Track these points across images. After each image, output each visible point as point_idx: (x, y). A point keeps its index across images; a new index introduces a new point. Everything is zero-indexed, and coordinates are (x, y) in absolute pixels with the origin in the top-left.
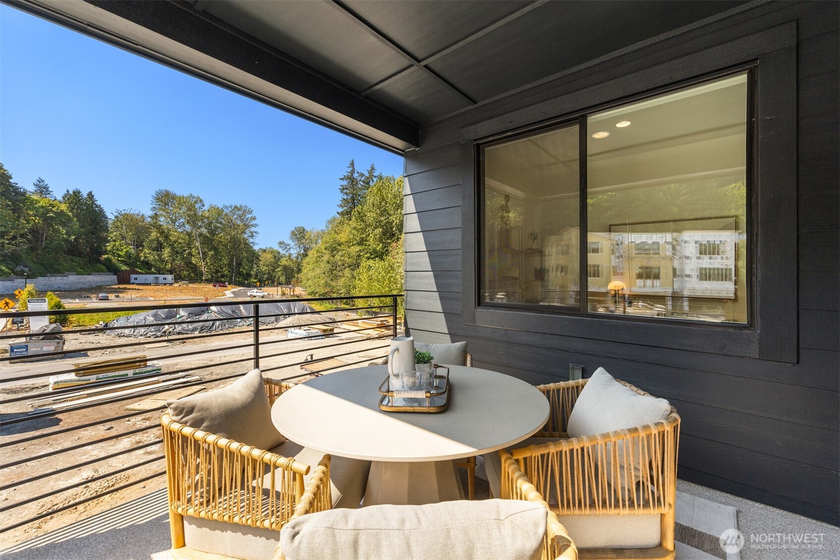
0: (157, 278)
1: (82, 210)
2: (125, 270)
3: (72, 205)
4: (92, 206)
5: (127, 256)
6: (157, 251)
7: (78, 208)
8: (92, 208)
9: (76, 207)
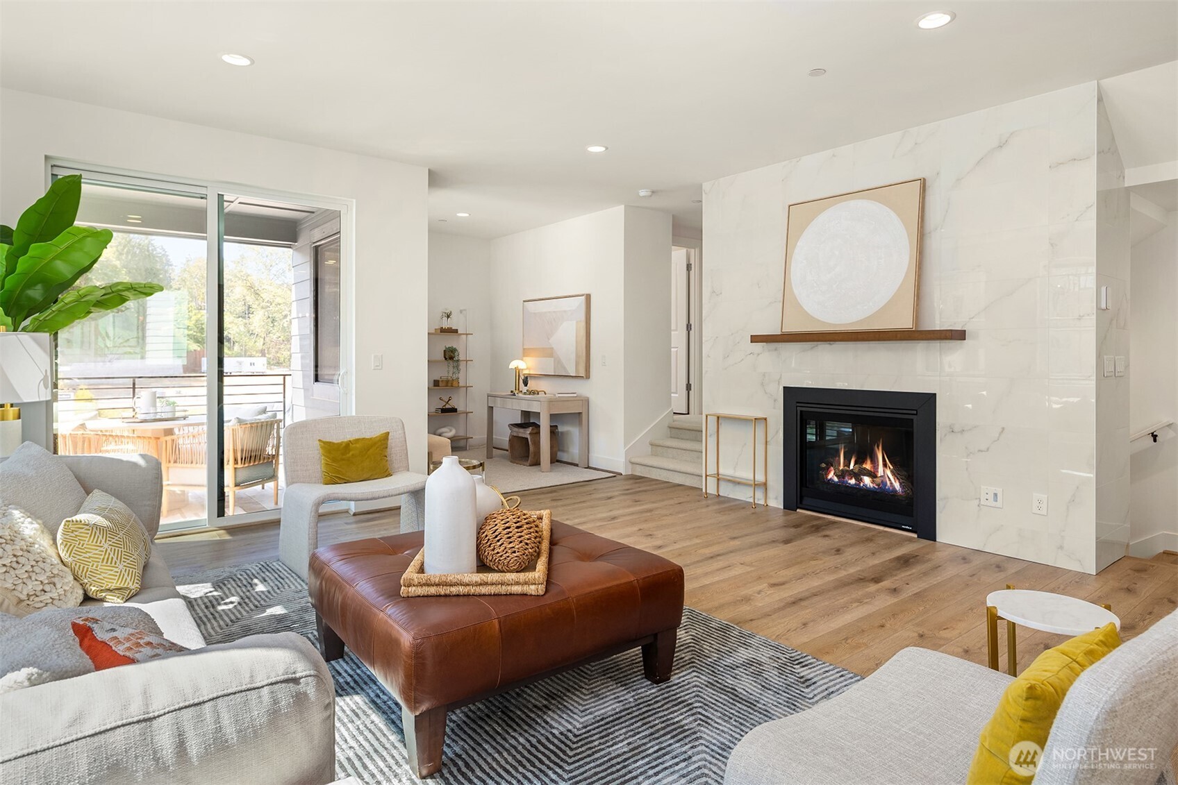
0: (240, 363)
1: (134, 254)
2: (195, 350)
3: (119, 247)
4: (148, 248)
5: (198, 328)
6: (244, 318)
7: (128, 253)
8: (148, 251)
9: (125, 250)
